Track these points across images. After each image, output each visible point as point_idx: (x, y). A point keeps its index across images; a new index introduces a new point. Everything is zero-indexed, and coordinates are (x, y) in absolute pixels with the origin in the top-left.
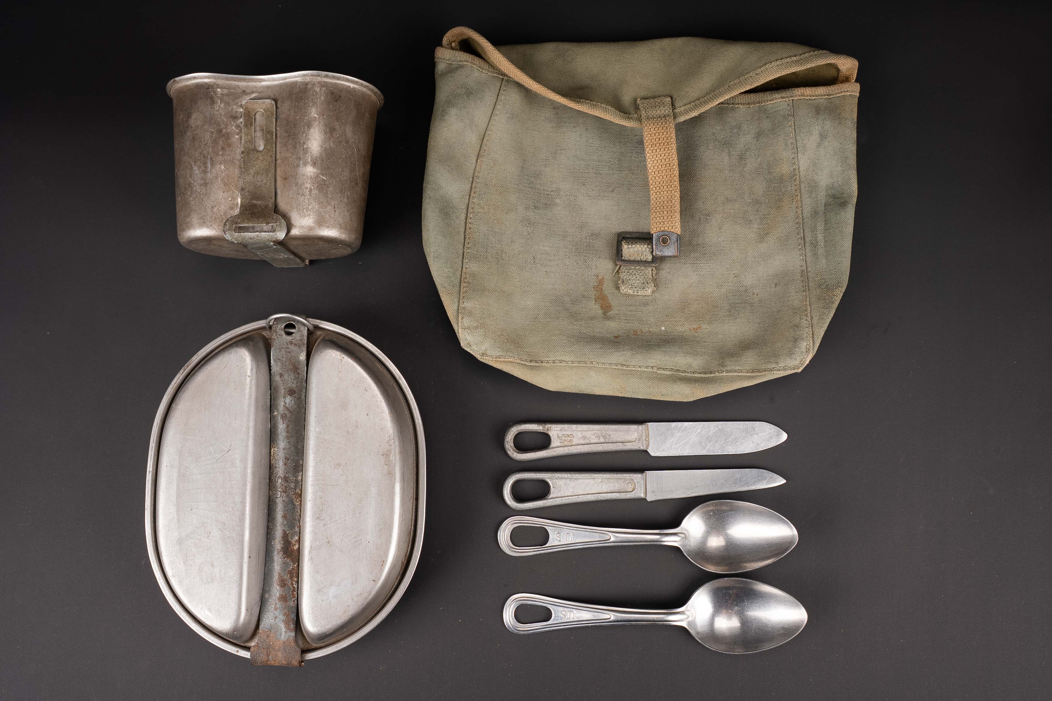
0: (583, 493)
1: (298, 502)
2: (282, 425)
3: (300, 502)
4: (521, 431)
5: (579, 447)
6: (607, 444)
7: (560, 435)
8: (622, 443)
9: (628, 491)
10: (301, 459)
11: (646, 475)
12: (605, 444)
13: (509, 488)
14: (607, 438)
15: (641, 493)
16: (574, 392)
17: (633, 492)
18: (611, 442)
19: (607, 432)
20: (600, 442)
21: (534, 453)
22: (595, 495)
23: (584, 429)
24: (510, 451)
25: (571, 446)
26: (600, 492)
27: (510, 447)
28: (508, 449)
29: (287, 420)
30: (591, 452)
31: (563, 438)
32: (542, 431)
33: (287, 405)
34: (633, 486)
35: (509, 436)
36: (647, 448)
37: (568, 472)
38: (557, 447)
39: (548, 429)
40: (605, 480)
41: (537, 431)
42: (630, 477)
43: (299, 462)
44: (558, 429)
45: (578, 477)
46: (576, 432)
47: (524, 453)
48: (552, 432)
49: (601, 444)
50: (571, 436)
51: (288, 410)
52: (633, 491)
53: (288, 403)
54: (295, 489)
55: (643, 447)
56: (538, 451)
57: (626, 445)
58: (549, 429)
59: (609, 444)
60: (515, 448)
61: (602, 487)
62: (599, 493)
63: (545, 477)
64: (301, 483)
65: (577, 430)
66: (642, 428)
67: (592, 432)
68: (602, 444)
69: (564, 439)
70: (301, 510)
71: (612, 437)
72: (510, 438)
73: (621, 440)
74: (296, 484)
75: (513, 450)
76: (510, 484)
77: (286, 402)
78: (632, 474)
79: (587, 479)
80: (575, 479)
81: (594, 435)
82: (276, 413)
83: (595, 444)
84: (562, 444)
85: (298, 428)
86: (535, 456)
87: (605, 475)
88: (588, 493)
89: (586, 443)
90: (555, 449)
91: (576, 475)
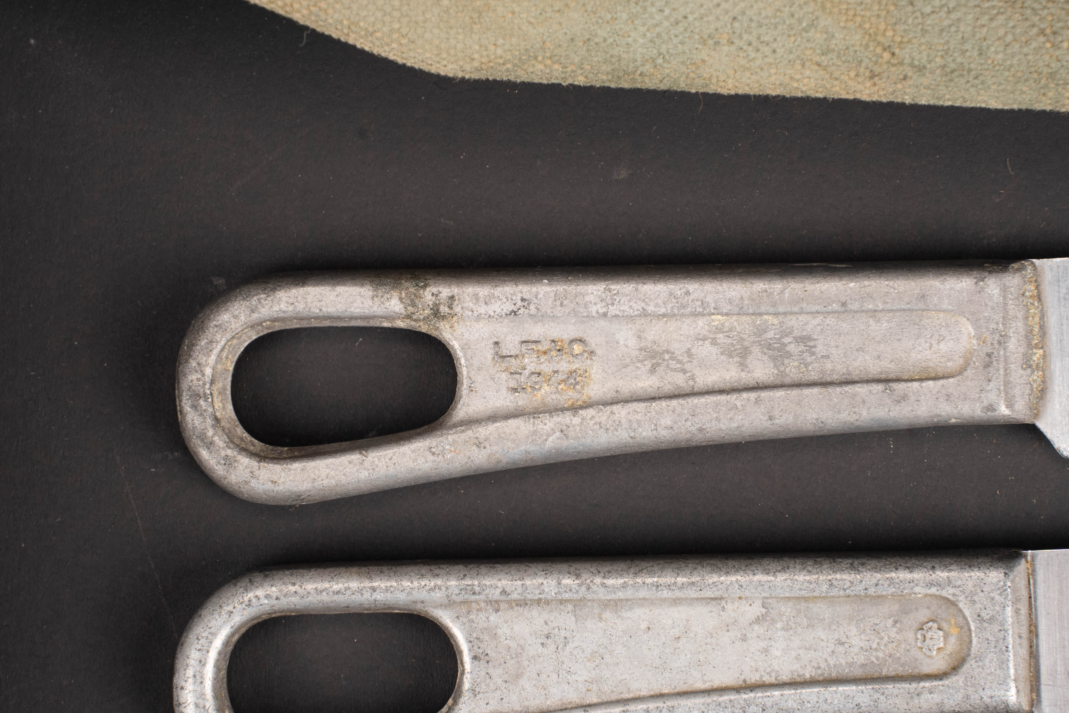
0: (656, 689)
4: (278, 326)
5: (621, 412)
6: (795, 392)
7: (510, 346)
8: (880, 387)
9: (926, 670)
11: (1031, 575)
12: (780, 393)
13: (209, 671)
14: (789, 355)
15: (1003, 683)
16: (580, 81)
17: (957, 680)
18: (814, 376)
19: (792, 322)
20: (746, 378)
21: (355, 457)
22: (725, 698)
23: (651, 309)
24: (210, 445)
25: (574, 409)
26: (753, 678)
27: (209, 421)
28: (202, 437)
30: (699, 438)
31: (530, 363)
32: (400, 324)
34: (952, 640)
35: (203, 360)
36: (1037, 409)
37: (564, 567)
38: (493, 418)
39: (436, 313)
40: (787, 609)
41: (373, 323)
42: (933, 590)
44: (496, 308)
45: (621, 595)
46: (603, 323)
47: (294, 458)
48: (460, 329)
49: (753, 395)
50: (577, 348)
52: (955, 669)
55: (1010, 405)
56: (377, 445)
57: (904, 397)
58: (444, 309)
59: (807, 391)
60: (240, 431)
61: (766, 651)
62: (752, 687)
63: (423, 595)
65: (613, 310)
66: (1004, 290)
67: (701, 322)
68: (764, 394)
69: (531, 367)
71: (820, 349)
72: (208, 371)
73: (874, 369)
75: (232, 441)
76: (218, 643)
78: (946, 567)
79: (676, 602)
80: (606, 605)
81: (714, 342)
83: (721, 392)
84: (522, 400)
86: (364, 475)
87: (781, 578)
88: (682, 687)
89: (668, 388)
90: (483, 431)
91: (610, 582)
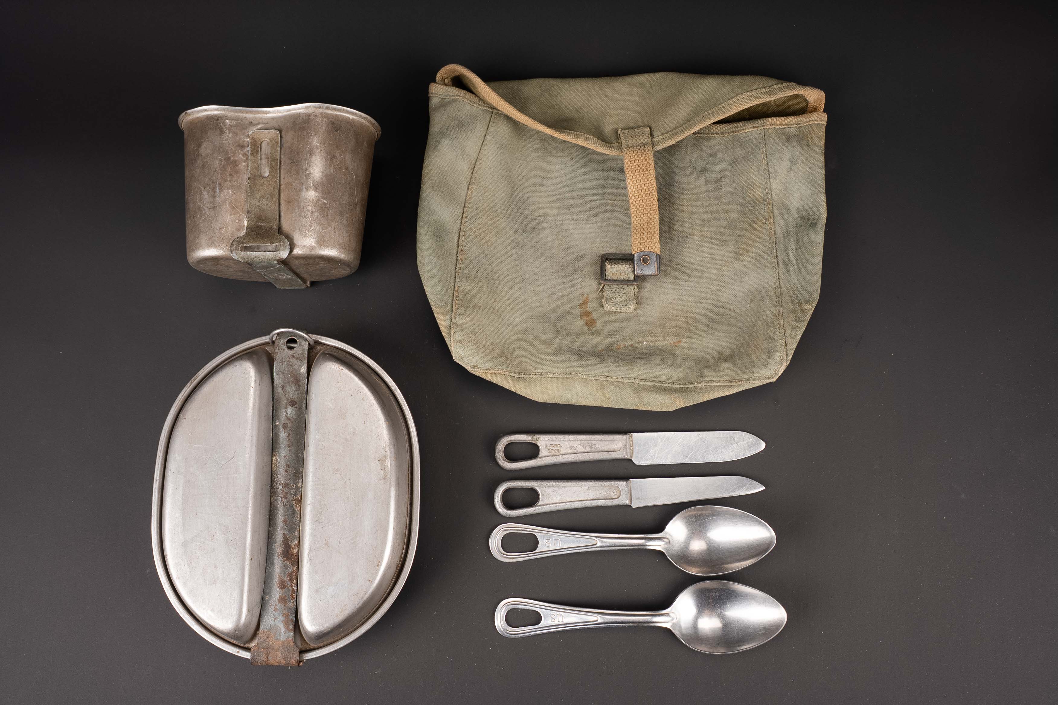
0: (571, 500)
1: (297, 507)
2: (283, 434)
3: (300, 508)
4: (511, 442)
5: (566, 456)
6: (593, 453)
7: (548, 445)
8: (607, 453)
9: (614, 498)
10: (301, 467)
11: (630, 483)
12: (591, 453)
13: (500, 496)
14: (593, 447)
15: (626, 500)
16: (560, 403)
17: (619, 499)
18: (597, 451)
19: (593, 442)
20: (586, 451)
21: (523, 462)
22: (582, 502)
23: (571, 439)
24: (500, 460)
25: (558, 455)
26: (587, 499)
27: (500, 456)
28: (499, 459)
29: (288, 429)
30: (578, 461)
31: (551, 448)
32: (531, 442)
33: (288, 415)
34: (618, 493)
35: (499, 447)
36: (632, 457)
37: (556, 481)
38: (545, 457)
39: (536, 440)
40: (592, 488)
41: (526, 441)
42: (615, 485)
43: (299, 470)
44: (546, 439)
45: (565, 485)
46: (563, 442)
47: (513, 463)
48: (540, 442)
49: (587, 454)
50: (559, 446)
51: (289, 420)
52: (618, 497)
53: (289, 413)
54: (295, 495)
55: (627, 456)
56: (527, 461)
57: (611, 454)
58: (538, 439)
59: (595, 453)
60: (505, 458)
61: (588, 494)
62: (586, 500)
63: (534, 485)
64: (301, 489)
65: (565, 440)
66: (626, 438)
67: (579, 442)
68: (589, 453)
69: (551, 449)
70: (300, 515)
71: (597, 446)
72: (500, 448)
73: (606, 450)
74: (296, 491)
75: (504, 460)
76: (501, 492)
77: (287, 412)
78: (617, 481)
79: (574, 486)
80: (563, 487)
81: (581, 445)
82: (277, 423)
83: (582, 453)
84: (550, 454)
85: (299, 437)
86: (524, 465)
87: (591, 483)
88: (575, 500)
89: (573, 452)
90: (544, 459)
91: (564, 483)
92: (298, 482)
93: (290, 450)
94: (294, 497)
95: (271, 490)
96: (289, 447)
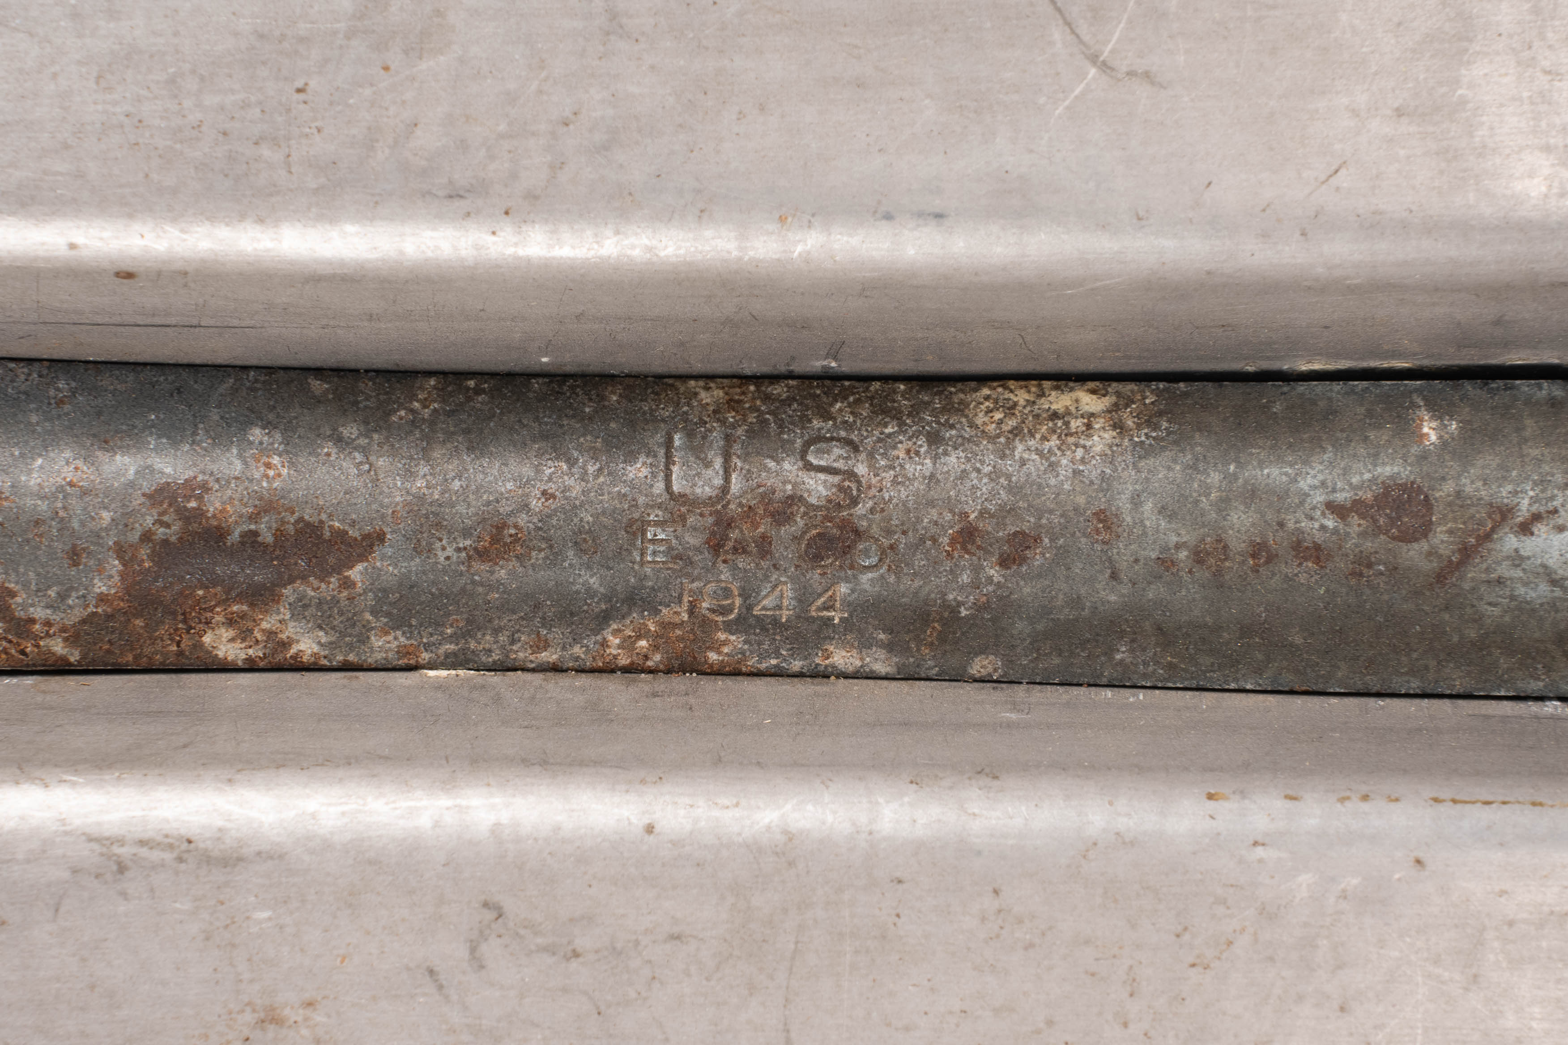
1: (628, 644)
2: (1319, 498)
3: (624, 661)
10: (1009, 662)
29: (1369, 545)
43: (983, 651)
51: (1467, 553)
53: (1528, 546)
54: (740, 625)
64: (797, 665)
77: (1540, 529)
82: (1430, 431)
85: (1298, 640)
92: (865, 644)
93: (1166, 563)
94: (724, 611)
95: (791, 376)
96: (1199, 557)
